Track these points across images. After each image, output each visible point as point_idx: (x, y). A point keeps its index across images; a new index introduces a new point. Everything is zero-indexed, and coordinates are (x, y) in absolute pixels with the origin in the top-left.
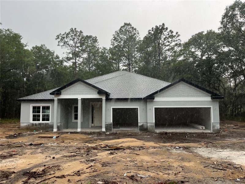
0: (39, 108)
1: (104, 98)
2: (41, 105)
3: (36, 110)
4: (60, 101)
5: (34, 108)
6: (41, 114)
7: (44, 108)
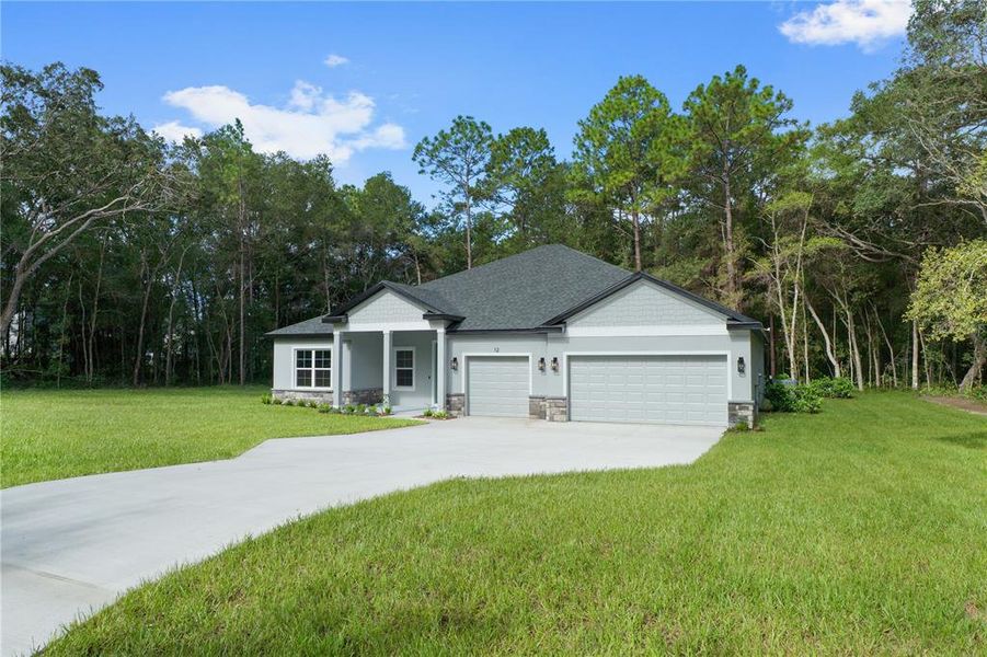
0: (309, 353)
1: (441, 331)
2: (313, 347)
3: (303, 358)
4: (349, 338)
5: (300, 354)
6: (313, 369)
7: (319, 353)
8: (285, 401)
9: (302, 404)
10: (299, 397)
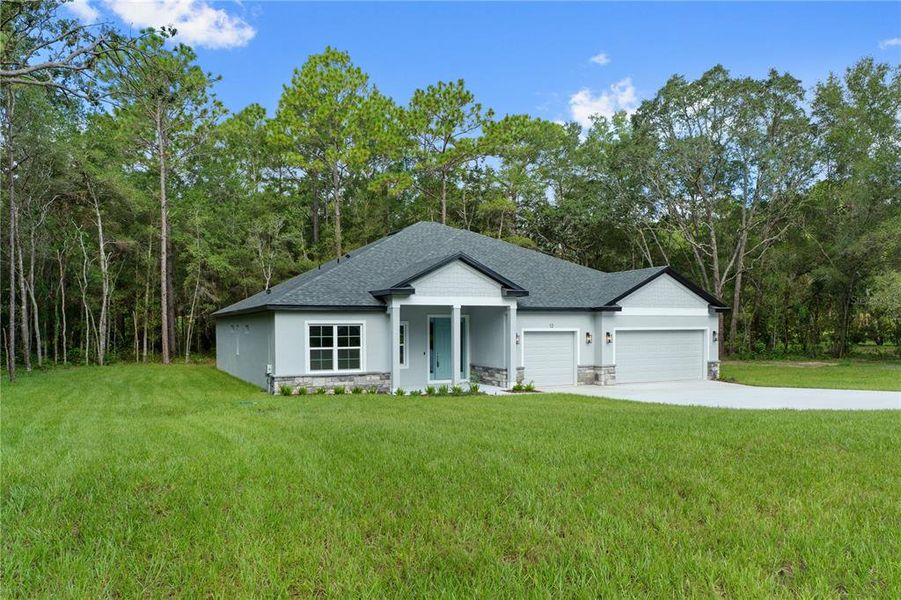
0: (328, 330)
1: (514, 306)
3: (320, 336)
5: (314, 330)
6: (335, 348)
7: (342, 330)
8: (295, 391)
9: (321, 392)
10: (319, 383)
